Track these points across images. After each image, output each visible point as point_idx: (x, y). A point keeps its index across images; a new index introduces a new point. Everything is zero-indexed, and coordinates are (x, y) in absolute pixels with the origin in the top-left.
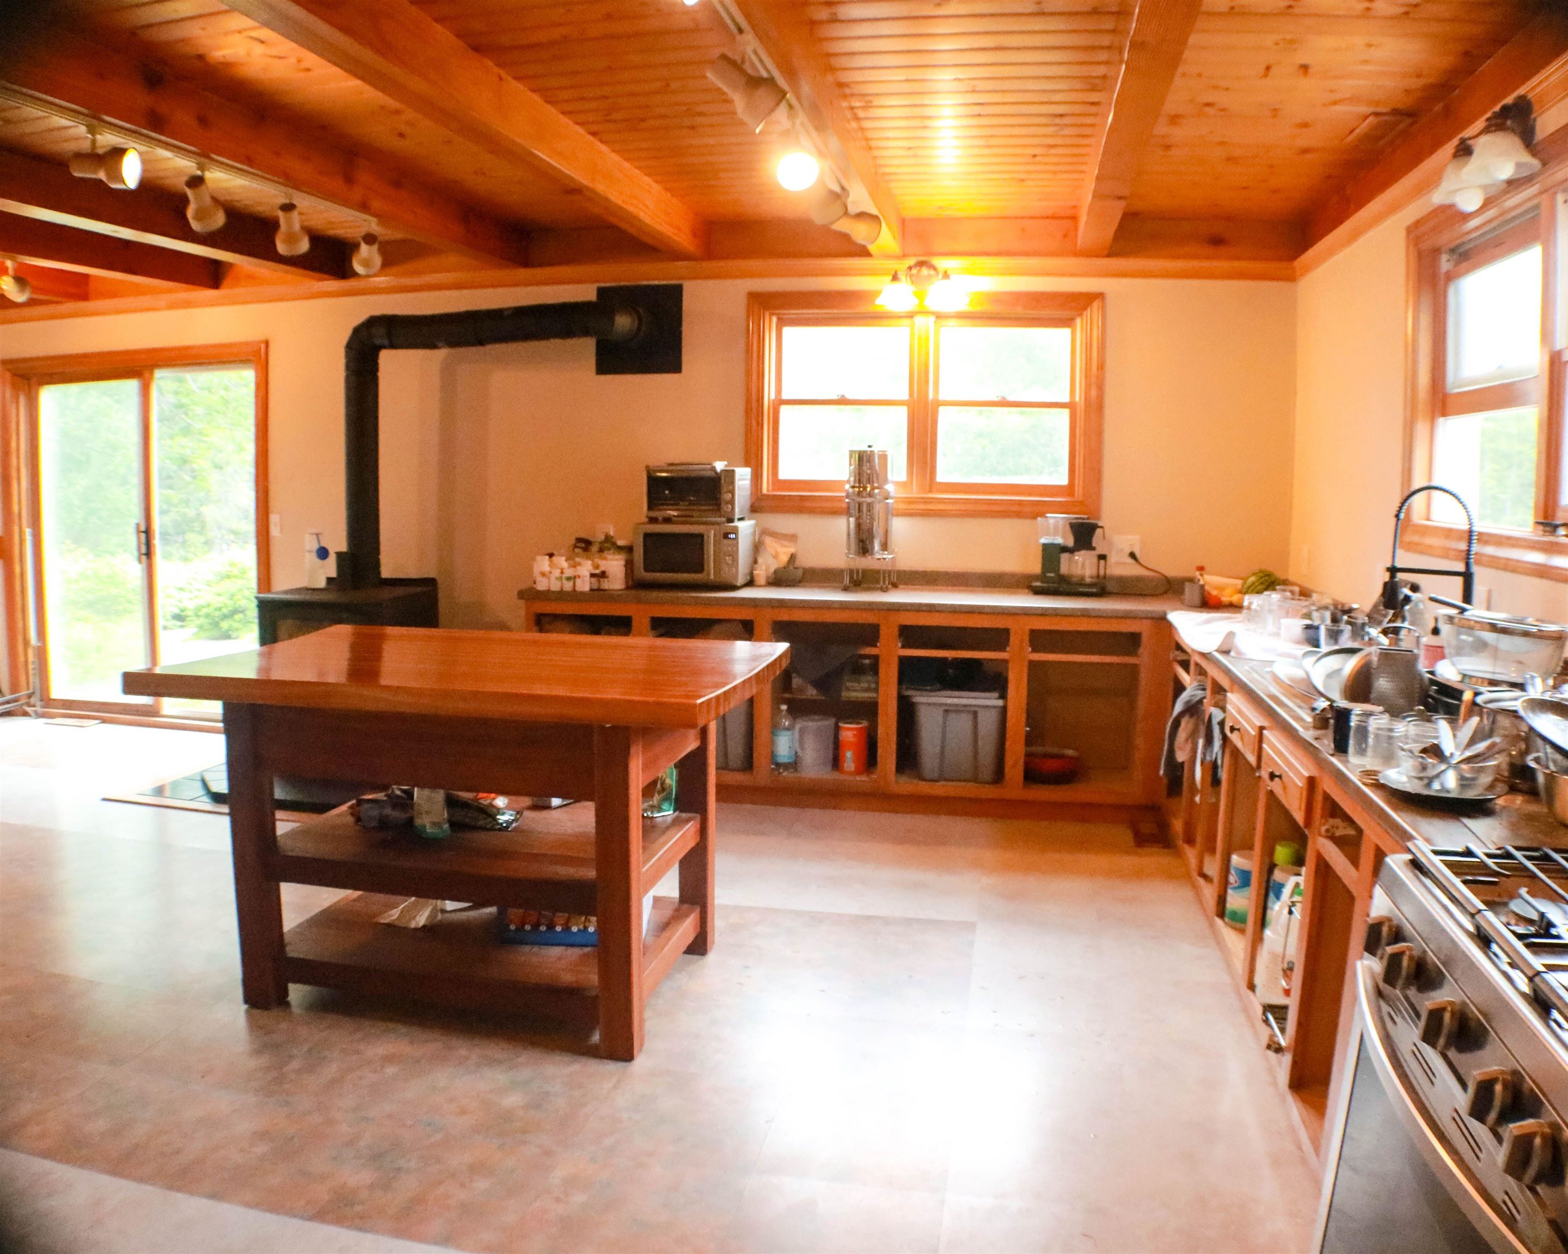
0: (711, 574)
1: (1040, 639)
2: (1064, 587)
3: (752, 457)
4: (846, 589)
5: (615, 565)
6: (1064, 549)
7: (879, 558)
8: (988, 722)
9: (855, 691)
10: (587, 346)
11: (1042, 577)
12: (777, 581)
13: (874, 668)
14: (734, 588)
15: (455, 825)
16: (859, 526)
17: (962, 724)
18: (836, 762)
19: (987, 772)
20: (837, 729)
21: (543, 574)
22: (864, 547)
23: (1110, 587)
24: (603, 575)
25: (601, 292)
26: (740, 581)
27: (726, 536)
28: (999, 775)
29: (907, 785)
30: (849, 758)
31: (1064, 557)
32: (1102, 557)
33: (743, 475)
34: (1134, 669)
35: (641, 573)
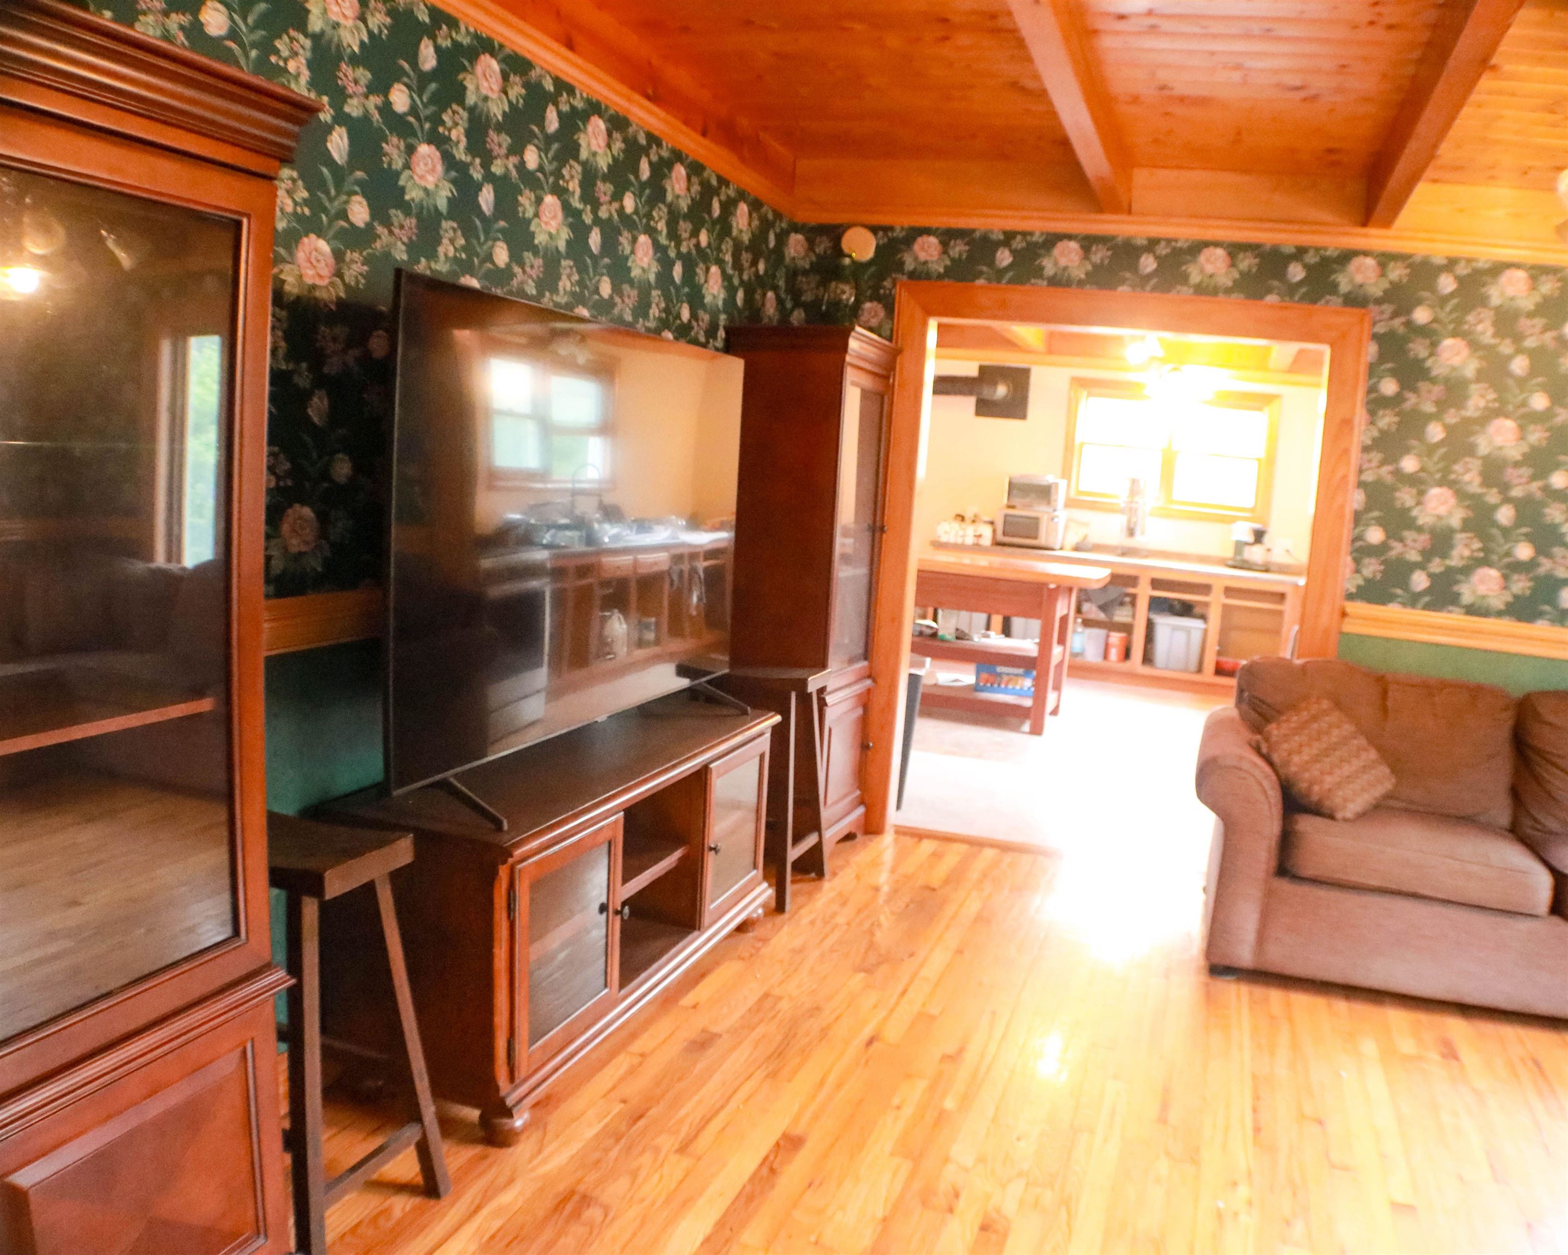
0: (1042, 541)
1: (1229, 591)
2: (1246, 566)
3: (1066, 473)
4: (1119, 555)
5: (987, 532)
6: (1247, 544)
7: (1139, 541)
8: (1196, 637)
9: (1121, 616)
10: (970, 402)
11: (1234, 559)
12: (1077, 548)
13: (1133, 603)
14: (1052, 549)
15: (957, 638)
16: (1129, 521)
17: (1180, 637)
18: (1106, 656)
19: (1193, 665)
20: (1108, 636)
21: (946, 533)
22: (1131, 532)
23: (1272, 568)
24: (980, 536)
25: (982, 369)
26: (1058, 547)
27: (1052, 519)
28: (1200, 670)
29: (1146, 670)
30: (1114, 654)
31: (1247, 548)
32: (1269, 550)
33: (1062, 484)
34: (1280, 613)
35: (1000, 537)
